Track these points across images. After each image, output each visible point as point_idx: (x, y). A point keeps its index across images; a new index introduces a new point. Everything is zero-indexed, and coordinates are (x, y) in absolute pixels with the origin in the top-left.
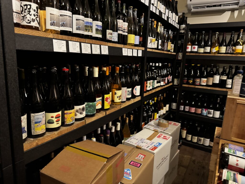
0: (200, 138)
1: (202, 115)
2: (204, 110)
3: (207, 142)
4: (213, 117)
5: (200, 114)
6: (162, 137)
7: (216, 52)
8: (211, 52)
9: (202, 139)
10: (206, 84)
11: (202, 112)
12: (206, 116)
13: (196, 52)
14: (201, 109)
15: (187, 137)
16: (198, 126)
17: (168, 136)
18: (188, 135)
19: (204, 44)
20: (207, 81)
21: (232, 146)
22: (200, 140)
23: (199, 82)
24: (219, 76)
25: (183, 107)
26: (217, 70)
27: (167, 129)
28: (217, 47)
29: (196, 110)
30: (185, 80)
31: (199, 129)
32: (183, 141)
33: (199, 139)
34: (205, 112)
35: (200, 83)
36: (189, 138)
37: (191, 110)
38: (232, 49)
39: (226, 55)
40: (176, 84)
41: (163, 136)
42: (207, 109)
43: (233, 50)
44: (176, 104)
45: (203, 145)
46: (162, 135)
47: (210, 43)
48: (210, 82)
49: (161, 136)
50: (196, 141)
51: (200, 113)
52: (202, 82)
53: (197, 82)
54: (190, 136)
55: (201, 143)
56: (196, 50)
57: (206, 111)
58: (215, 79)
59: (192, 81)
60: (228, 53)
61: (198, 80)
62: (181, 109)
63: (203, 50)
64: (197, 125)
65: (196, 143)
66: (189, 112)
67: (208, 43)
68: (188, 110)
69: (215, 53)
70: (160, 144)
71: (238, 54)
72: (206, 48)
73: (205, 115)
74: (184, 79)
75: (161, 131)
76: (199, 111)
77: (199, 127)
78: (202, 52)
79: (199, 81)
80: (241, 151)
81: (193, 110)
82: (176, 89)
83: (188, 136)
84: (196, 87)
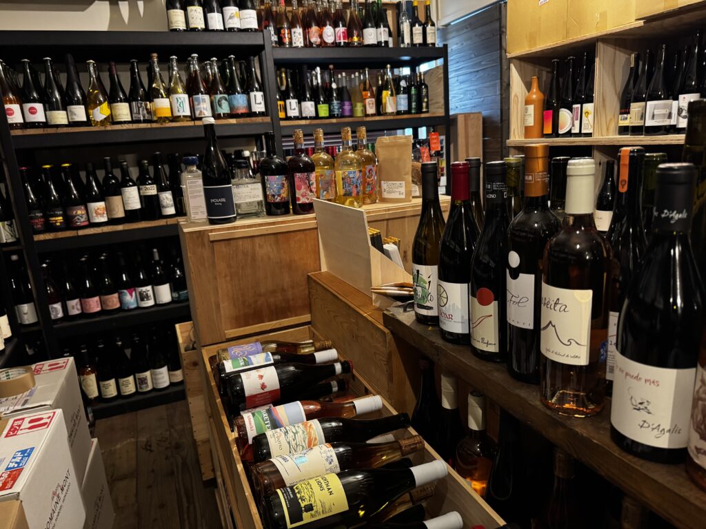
0: (141, 377)
1: (126, 308)
2: (126, 295)
3: (163, 377)
4: (156, 305)
5: (120, 309)
6: (26, 424)
7: (105, 119)
8: (92, 122)
9: (148, 374)
10: (108, 219)
11: (121, 301)
12: (138, 308)
13: (46, 125)
14: (116, 295)
15: (102, 389)
16: (123, 347)
17: (44, 415)
18: (102, 383)
19: (61, 99)
20: (108, 209)
21: (235, 350)
22: (143, 381)
23: (85, 216)
24: (136, 187)
25: (58, 306)
26: (125, 173)
27: (36, 393)
28: (105, 105)
29: (102, 303)
30: (36, 221)
31: (128, 352)
32: (94, 408)
33: (139, 379)
34: (130, 299)
35: (89, 220)
36: (111, 389)
37: (88, 307)
38: (147, 109)
39: (135, 126)
40: (9, 241)
41: (27, 420)
42: (133, 289)
43: (149, 112)
44: (32, 304)
45: (154, 390)
46: (23, 419)
47: (79, 95)
48: (117, 209)
49: (19, 426)
50: (133, 390)
51: (118, 305)
52: (94, 215)
53: (79, 219)
54: (112, 382)
55: (147, 386)
56: (40, 117)
57: (131, 295)
58: (129, 198)
59: (61, 218)
60: (138, 121)
61: (79, 212)
62: (57, 314)
63: (66, 116)
64: (120, 343)
65: (137, 393)
66: (83, 315)
67: (74, 93)
68: (78, 310)
69: (103, 122)
70: (26, 453)
71: (164, 121)
72: (73, 110)
73: (134, 306)
74: (32, 218)
75: (11, 409)
76: (113, 301)
77: (127, 348)
78: (65, 122)
79: (84, 212)
80: (258, 353)
81: (94, 304)
82: (14, 257)
83: (107, 387)
84: (81, 233)
